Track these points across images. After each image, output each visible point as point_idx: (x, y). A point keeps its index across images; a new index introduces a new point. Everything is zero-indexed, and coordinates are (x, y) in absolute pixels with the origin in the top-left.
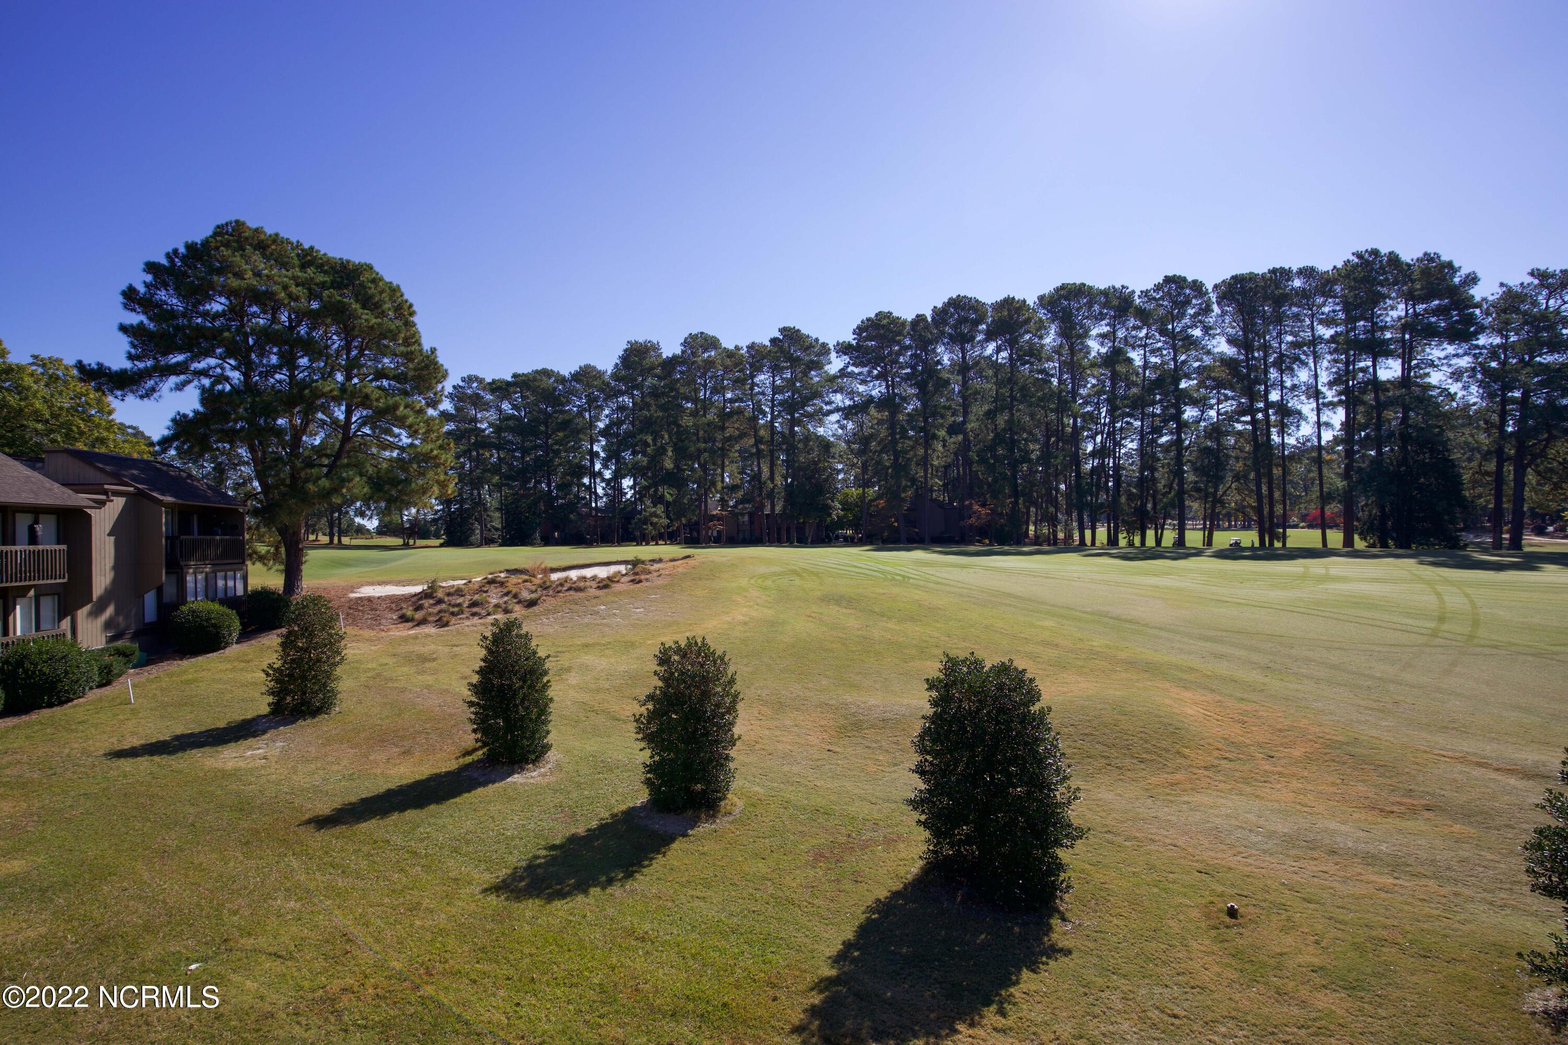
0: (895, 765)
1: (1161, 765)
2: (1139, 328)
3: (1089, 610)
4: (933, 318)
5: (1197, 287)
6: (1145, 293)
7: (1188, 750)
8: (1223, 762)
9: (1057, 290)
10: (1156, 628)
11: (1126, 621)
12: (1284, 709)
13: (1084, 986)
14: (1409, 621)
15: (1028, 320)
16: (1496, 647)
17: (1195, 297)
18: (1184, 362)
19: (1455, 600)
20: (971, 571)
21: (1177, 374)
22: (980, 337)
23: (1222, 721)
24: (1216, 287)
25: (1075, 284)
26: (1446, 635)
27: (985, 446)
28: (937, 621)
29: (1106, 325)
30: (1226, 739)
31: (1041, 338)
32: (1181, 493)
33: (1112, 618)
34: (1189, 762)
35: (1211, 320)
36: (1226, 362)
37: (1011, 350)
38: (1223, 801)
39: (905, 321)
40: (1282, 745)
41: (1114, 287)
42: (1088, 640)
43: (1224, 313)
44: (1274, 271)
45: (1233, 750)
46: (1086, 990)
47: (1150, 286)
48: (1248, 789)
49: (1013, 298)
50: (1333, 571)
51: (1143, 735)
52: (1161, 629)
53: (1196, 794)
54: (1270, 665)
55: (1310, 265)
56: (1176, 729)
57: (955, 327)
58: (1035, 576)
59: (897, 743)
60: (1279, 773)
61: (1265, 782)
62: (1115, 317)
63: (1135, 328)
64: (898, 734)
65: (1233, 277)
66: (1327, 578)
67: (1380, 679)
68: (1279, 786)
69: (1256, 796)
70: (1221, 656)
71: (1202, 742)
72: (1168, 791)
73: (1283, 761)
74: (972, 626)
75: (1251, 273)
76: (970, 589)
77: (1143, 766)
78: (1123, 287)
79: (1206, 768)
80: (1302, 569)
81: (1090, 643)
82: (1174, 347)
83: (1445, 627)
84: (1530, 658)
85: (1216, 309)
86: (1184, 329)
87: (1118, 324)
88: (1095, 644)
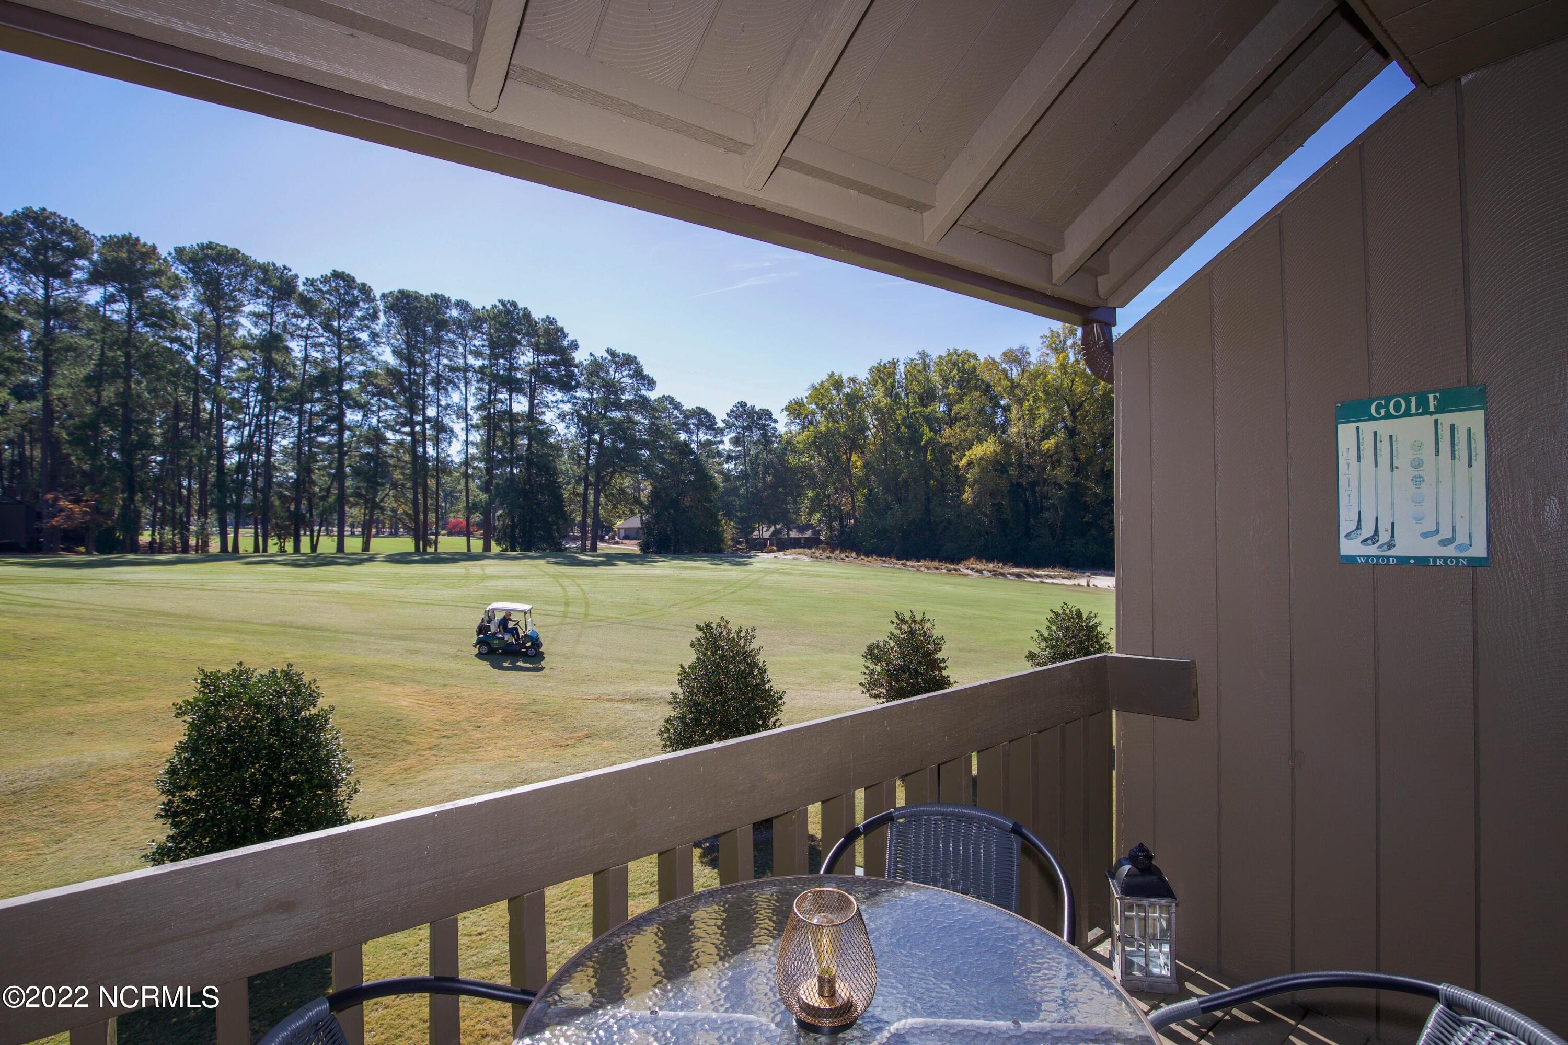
1: (392, 756)
2: (302, 317)
3: (269, 622)
5: (366, 290)
6: (310, 282)
7: (412, 737)
8: (443, 740)
9: (202, 247)
10: (348, 633)
11: (315, 629)
14: (548, 607)
15: (158, 273)
16: (600, 621)
17: (363, 300)
18: (348, 364)
19: (573, 590)
20: (85, 586)
21: (340, 375)
22: (78, 275)
23: (433, 706)
24: (384, 296)
25: (226, 247)
26: (572, 615)
27: (83, 422)
28: (56, 654)
29: (263, 304)
30: (440, 721)
31: (175, 298)
32: (341, 497)
33: (298, 628)
34: (416, 747)
35: (377, 327)
36: (392, 373)
37: (131, 304)
38: (453, 771)
40: (484, 715)
41: (274, 265)
43: (390, 324)
44: (436, 296)
45: (448, 728)
47: (317, 276)
48: (469, 757)
49: (137, 239)
51: (369, 733)
52: (353, 633)
53: (429, 772)
55: (466, 300)
56: (398, 721)
57: (36, 250)
58: (187, 589)
59: (52, 815)
60: (488, 738)
61: (479, 747)
62: (274, 298)
63: (296, 315)
65: (400, 291)
66: (485, 578)
68: (490, 748)
69: (477, 760)
70: (416, 652)
71: (422, 728)
72: (404, 776)
73: (488, 728)
74: (115, 655)
75: (416, 292)
76: (93, 610)
77: (375, 761)
78: (285, 268)
79: (430, 749)
80: (463, 571)
82: (339, 346)
83: (570, 609)
84: (619, 626)
85: (382, 319)
86: (351, 330)
87: (278, 306)
88: (289, 656)
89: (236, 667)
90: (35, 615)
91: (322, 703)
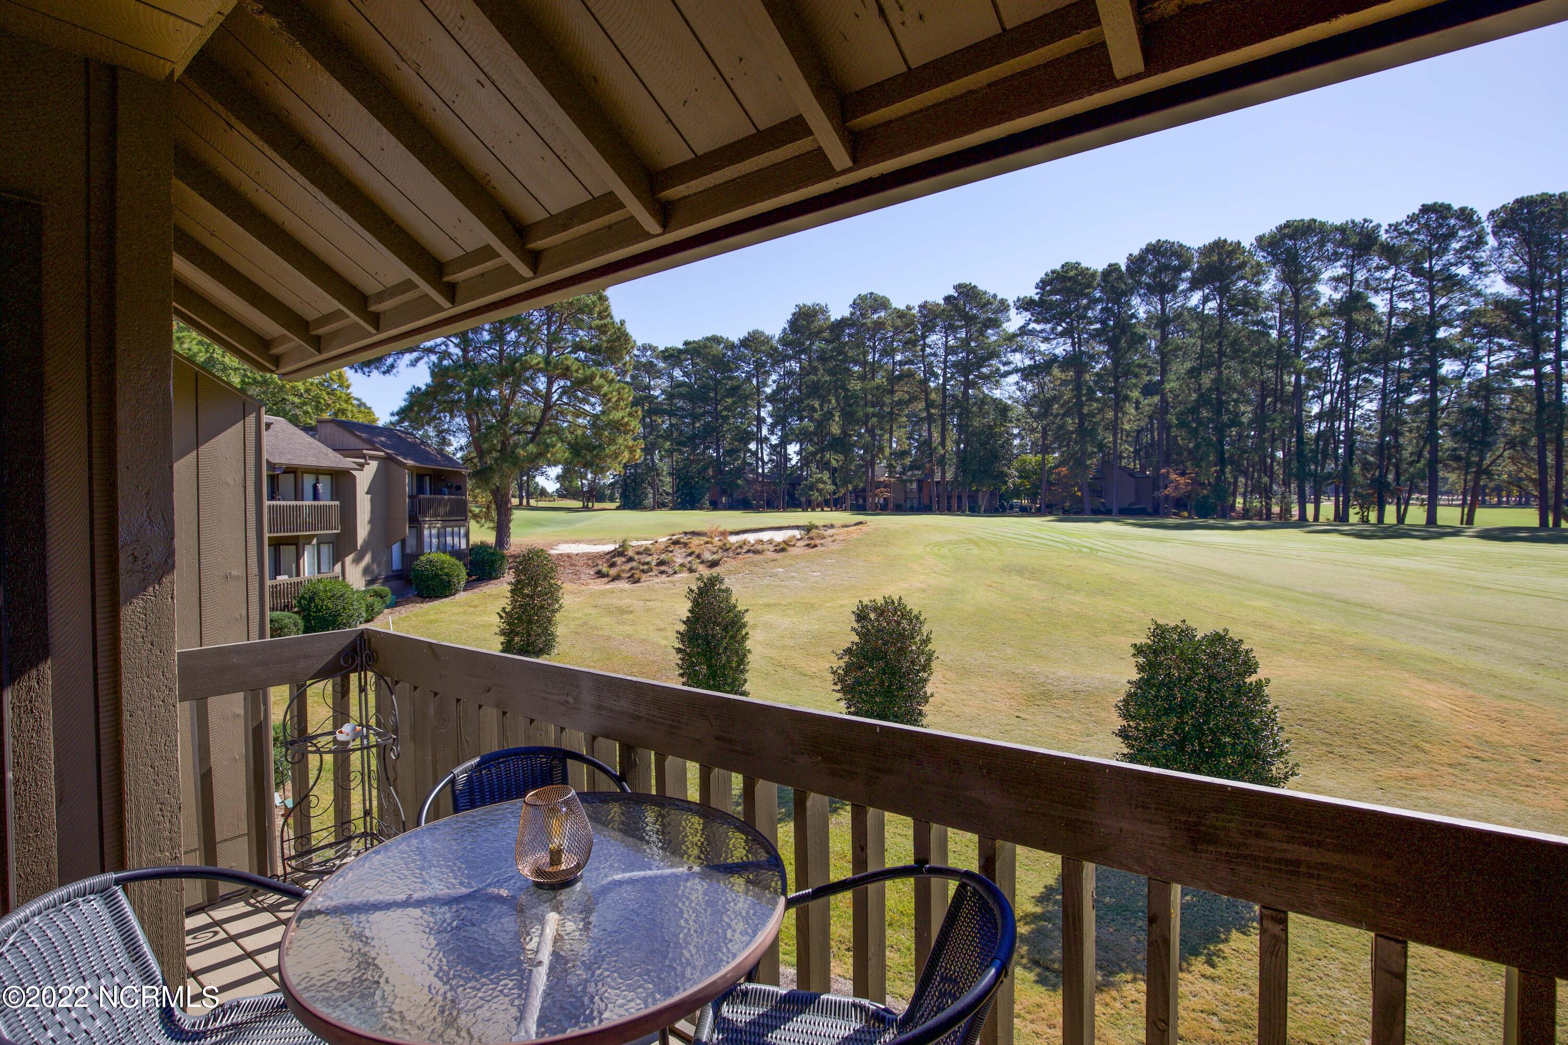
0: (1088, 735)
1: (1394, 758)
2: (1386, 268)
3: (1311, 591)
4: (1128, 267)
5: (1467, 216)
6: (1395, 227)
7: (1429, 745)
8: (1473, 761)
9: (1280, 229)
10: (1394, 614)
11: (1356, 604)
12: (1559, 710)
13: (1298, 953)
15: (1242, 265)
17: (1463, 228)
18: (1443, 307)
20: (1168, 545)
21: (1434, 321)
22: (1183, 286)
23: (1474, 718)
24: (1492, 214)
25: (1303, 220)
29: (1342, 267)
30: (1478, 737)
31: (1258, 284)
32: (1434, 461)
33: (1338, 601)
34: (1430, 758)
35: (1483, 254)
37: (1221, 301)
38: (1470, 801)
39: (1095, 273)
40: (1552, 749)
41: (1353, 222)
42: (1309, 623)
43: (1502, 246)
45: (1487, 749)
46: (1301, 956)
47: (1402, 218)
48: (1504, 792)
49: (1225, 241)
51: (1373, 725)
52: (1401, 615)
53: (1436, 791)
54: (1543, 662)
56: (1415, 722)
57: (1153, 276)
58: (1245, 553)
59: (1090, 714)
60: (1547, 779)
61: (1527, 786)
62: (1353, 257)
63: (1378, 268)
64: (1091, 706)
65: (1517, 201)
68: (1545, 792)
69: (1515, 800)
70: (1478, 649)
71: (1447, 738)
72: (1401, 784)
74: (1170, 602)
75: (1543, 194)
77: (1371, 757)
78: (1365, 220)
79: (1450, 765)
81: (1311, 626)
82: (1431, 290)
85: (1491, 241)
86: (1446, 267)
87: (1358, 264)
88: (1316, 627)
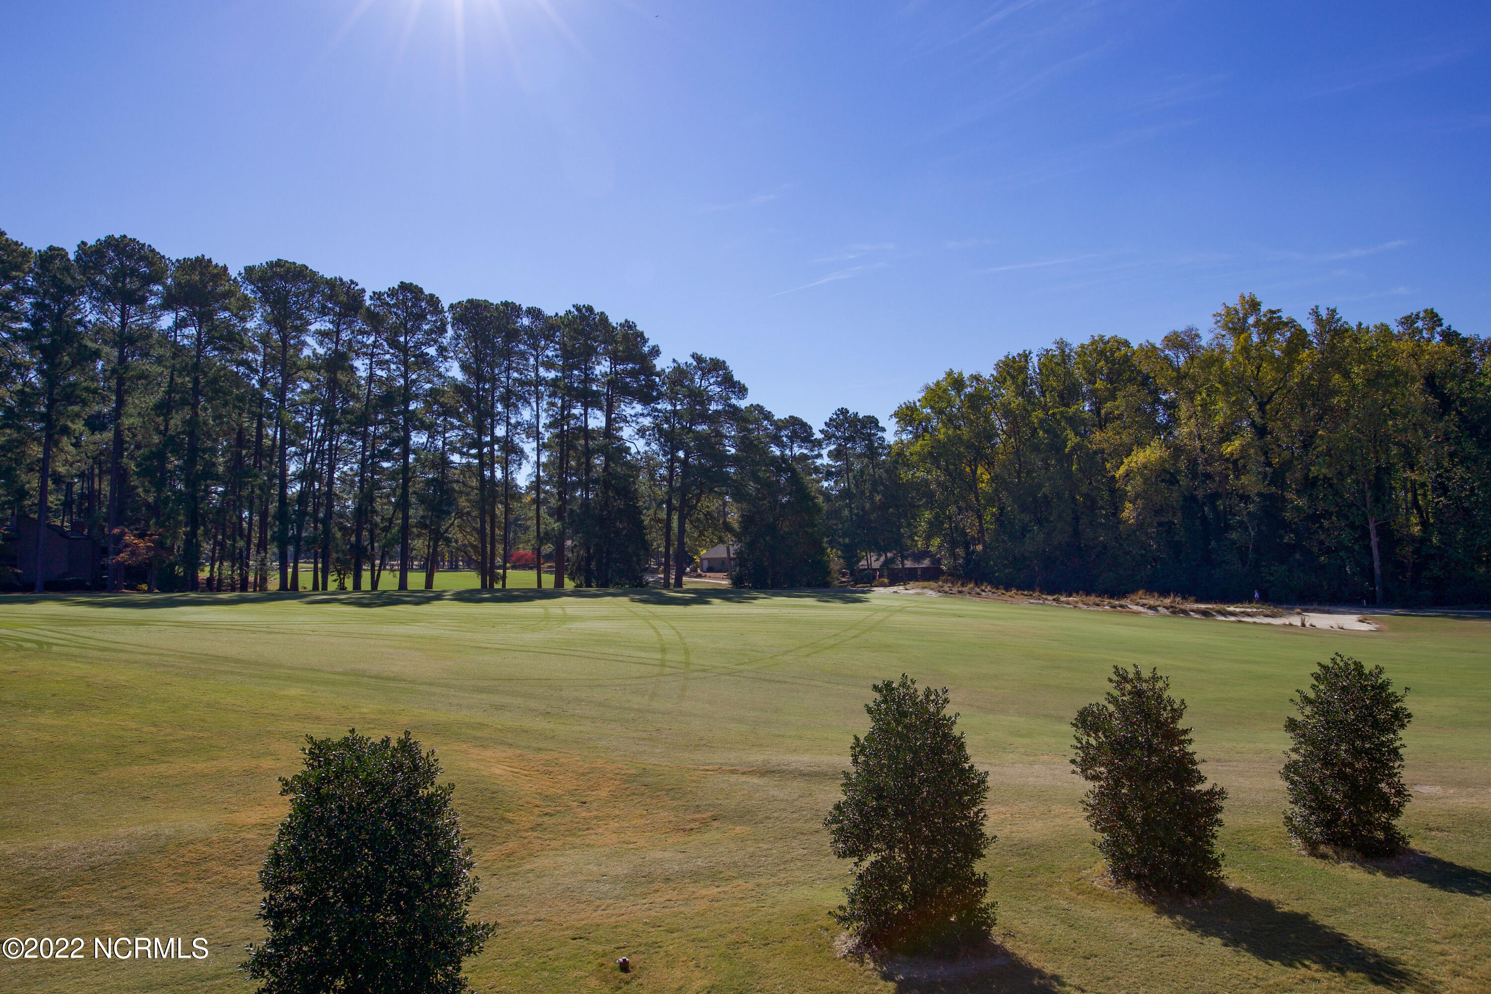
1: (490, 838)
2: (369, 334)
3: (340, 670)
4: (78, 259)
5: (433, 301)
6: (377, 296)
7: (510, 814)
8: (546, 818)
9: (271, 265)
10: (426, 684)
11: (389, 679)
12: (579, 752)
14: (643, 654)
15: (228, 294)
16: (704, 671)
17: (432, 313)
18: (414, 382)
19: (667, 634)
20: (153, 628)
21: (407, 395)
22: (152, 301)
23: (530, 775)
24: (452, 306)
25: (294, 263)
26: (671, 664)
27: (152, 452)
28: (127, 705)
29: (329, 321)
30: (540, 794)
31: (243, 319)
32: (405, 529)
33: (371, 677)
34: (516, 827)
35: (444, 341)
36: (460, 389)
37: (200, 328)
38: (562, 859)
39: (30, 251)
40: (589, 788)
41: (341, 280)
43: (457, 337)
44: (506, 304)
45: (550, 803)
47: (384, 289)
48: (578, 841)
49: (210, 261)
50: (570, 611)
51: (463, 807)
52: (431, 684)
53: (535, 860)
54: (548, 710)
55: (538, 307)
56: (494, 793)
57: (115, 278)
58: (253, 632)
60: (596, 817)
61: (588, 829)
62: (340, 314)
63: (362, 332)
65: (469, 301)
66: (566, 619)
67: (638, 710)
68: (600, 830)
69: (588, 846)
70: (501, 708)
71: (520, 802)
72: (506, 863)
73: (595, 804)
74: (186, 706)
75: (486, 301)
76: (161, 654)
78: (352, 282)
79: (533, 829)
80: (542, 610)
82: (405, 363)
83: (668, 657)
84: (728, 677)
85: (450, 332)
86: (418, 345)
87: (344, 324)
88: (365, 711)
89: (348, 734)
90: (106, 660)
91: (440, 780)
